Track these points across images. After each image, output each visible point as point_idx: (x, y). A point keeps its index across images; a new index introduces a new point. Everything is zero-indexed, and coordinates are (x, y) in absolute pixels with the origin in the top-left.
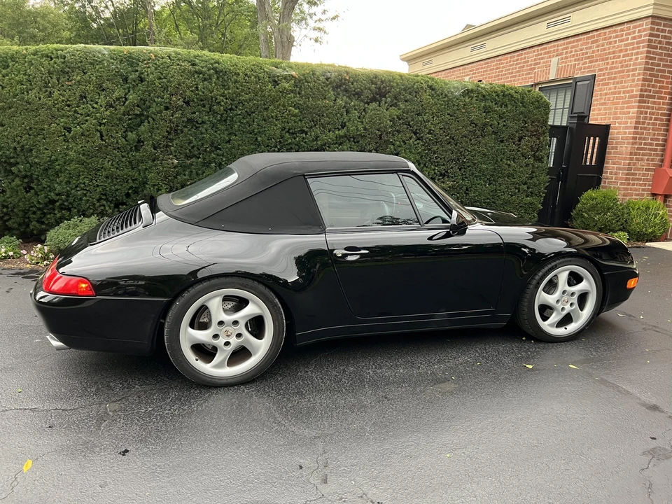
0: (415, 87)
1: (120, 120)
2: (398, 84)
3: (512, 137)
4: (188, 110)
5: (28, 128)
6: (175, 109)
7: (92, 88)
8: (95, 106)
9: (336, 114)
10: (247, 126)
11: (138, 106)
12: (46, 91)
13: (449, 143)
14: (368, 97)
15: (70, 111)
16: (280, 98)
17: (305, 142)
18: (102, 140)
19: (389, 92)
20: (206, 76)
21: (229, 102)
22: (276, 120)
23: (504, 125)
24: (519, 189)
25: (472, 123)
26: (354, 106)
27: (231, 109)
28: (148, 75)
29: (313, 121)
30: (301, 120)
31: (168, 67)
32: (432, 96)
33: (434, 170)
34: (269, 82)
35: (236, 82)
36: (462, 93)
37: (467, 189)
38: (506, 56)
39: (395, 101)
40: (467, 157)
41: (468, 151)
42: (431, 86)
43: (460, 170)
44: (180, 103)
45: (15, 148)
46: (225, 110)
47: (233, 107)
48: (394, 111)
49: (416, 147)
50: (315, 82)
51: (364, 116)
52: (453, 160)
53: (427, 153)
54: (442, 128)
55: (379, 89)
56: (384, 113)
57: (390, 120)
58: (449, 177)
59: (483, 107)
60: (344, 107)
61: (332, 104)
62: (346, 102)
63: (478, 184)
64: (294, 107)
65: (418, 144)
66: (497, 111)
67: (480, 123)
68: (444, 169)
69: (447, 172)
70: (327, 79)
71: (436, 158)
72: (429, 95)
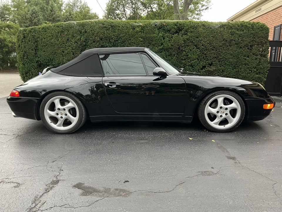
0: (195, 25)
1: (79, 47)
2: (187, 25)
3: (246, 45)
4: (101, 42)
5: (52, 52)
6: (97, 42)
7: (70, 36)
8: (71, 43)
9: (159, 40)
11: (85, 42)
12: (57, 39)
13: (213, 49)
14: (173, 32)
15: (64, 45)
16: (135, 35)
18: (73, 55)
19: (183, 29)
20: (108, 28)
21: (116, 38)
22: (134, 44)
23: (242, 40)
24: (251, 71)
25: (224, 40)
26: (167, 36)
27: (117, 41)
28: (88, 30)
29: (149, 43)
30: (144, 43)
31: (95, 26)
32: (204, 29)
33: (205, 62)
34: (131, 28)
35: (119, 29)
36: (220, 26)
37: (223, 71)
38: (270, 12)
39: (186, 33)
40: (222, 56)
41: (223, 53)
42: (204, 25)
43: (219, 62)
44: (98, 39)
45: (48, 59)
46: (114, 41)
47: (118, 39)
48: (185, 37)
49: (196, 52)
50: (150, 27)
51: (171, 40)
52: (215, 58)
53: (202, 55)
54: (209, 43)
55: (179, 28)
56: (180, 38)
57: (183, 41)
58: (213, 66)
59: (230, 32)
60: (162, 37)
61: (157, 35)
62: (163, 35)
63: (229, 68)
64: (141, 38)
65: (197, 51)
66: (238, 34)
67: (228, 40)
68: (211, 62)
69: (212, 63)
70: (156, 25)
71: (206, 57)
72: (202, 29)
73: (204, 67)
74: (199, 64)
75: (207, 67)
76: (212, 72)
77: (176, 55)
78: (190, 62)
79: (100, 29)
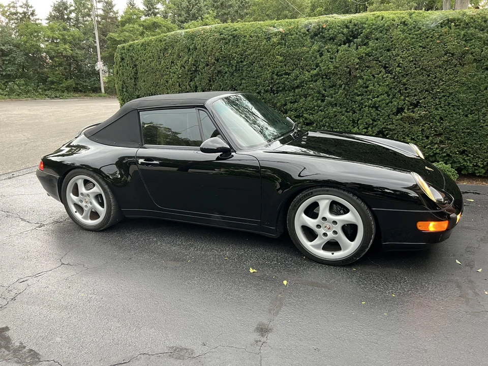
0: (386, 25)
1: (187, 74)
2: (369, 25)
4: (218, 65)
5: (153, 82)
6: (211, 65)
7: (175, 57)
8: (177, 67)
9: (311, 57)
10: (251, 73)
11: (194, 65)
12: (159, 61)
13: (421, 74)
14: (341, 40)
15: (168, 72)
16: (271, 50)
17: (289, 81)
19: (361, 33)
20: (227, 41)
21: (239, 56)
22: (269, 66)
25: (447, 52)
26: (328, 49)
27: (242, 62)
28: (198, 45)
29: (295, 64)
30: (285, 65)
31: (208, 38)
32: (403, 31)
33: (404, 100)
34: (265, 39)
35: (244, 42)
36: (441, 24)
37: (441, 119)
39: (366, 41)
40: (442, 87)
41: (443, 81)
42: (404, 22)
43: (434, 100)
44: (213, 61)
46: (237, 63)
48: (362, 50)
49: (385, 80)
50: (297, 34)
51: (336, 57)
52: (426, 91)
53: (396, 85)
54: (412, 61)
55: (352, 31)
56: (352, 53)
57: (358, 58)
58: (421, 107)
59: (464, 35)
60: (319, 51)
61: (308, 49)
62: (321, 47)
63: (456, 114)
64: (280, 55)
65: (387, 77)
66: (481, 38)
67: (458, 52)
68: (416, 100)
69: (418, 102)
70: (308, 31)
71: (406, 89)
72: (401, 31)
73: (400, 110)
74: (390, 104)
75: (406, 111)
76: (417, 119)
77: (343, 86)
78: (372, 100)
79: (216, 43)
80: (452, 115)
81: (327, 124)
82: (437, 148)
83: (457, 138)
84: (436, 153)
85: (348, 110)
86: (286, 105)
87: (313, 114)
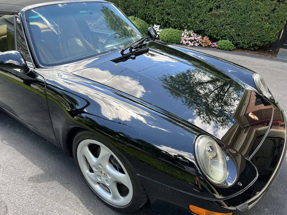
33: (213, 4)
37: (230, 16)
43: (228, 5)
58: (221, 9)
63: (237, 13)
68: (219, 4)
69: (220, 6)
73: (211, 10)
74: (206, 6)
75: (213, 10)
76: (219, 15)
78: (198, 3)
80: (234, 14)
81: (176, 15)
82: (226, 32)
83: (236, 27)
84: (226, 35)
85: (187, 8)
86: (158, 3)
87: (170, 9)
